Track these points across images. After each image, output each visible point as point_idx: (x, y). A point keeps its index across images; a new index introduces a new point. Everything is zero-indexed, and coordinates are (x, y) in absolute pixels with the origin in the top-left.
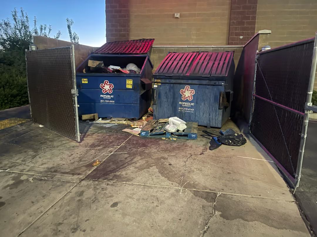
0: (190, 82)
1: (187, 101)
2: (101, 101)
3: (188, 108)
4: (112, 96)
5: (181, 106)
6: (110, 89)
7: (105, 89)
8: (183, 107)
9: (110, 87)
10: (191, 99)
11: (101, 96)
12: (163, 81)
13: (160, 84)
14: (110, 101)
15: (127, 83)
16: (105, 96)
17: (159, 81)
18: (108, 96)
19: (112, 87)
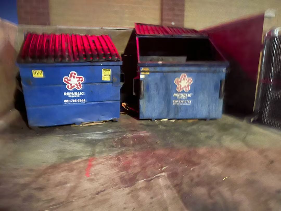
0: (186, 69)
1: (183, 92)
2: (65, 101)
3: (185, 100)
4: (82, 94)
5: (176, 98)
6: (79, 83)
7: (71, 84)
8: (179, 100)
9: (78, 81)
10: (187, 90)
11: (65, 94)
12: (152, 69)
13: (148, 73)
14: (79, 101)
15: (103, 73)
16: (70, 93)
17: (147, 69)
18: (76, 93)
19: (81, 81)
